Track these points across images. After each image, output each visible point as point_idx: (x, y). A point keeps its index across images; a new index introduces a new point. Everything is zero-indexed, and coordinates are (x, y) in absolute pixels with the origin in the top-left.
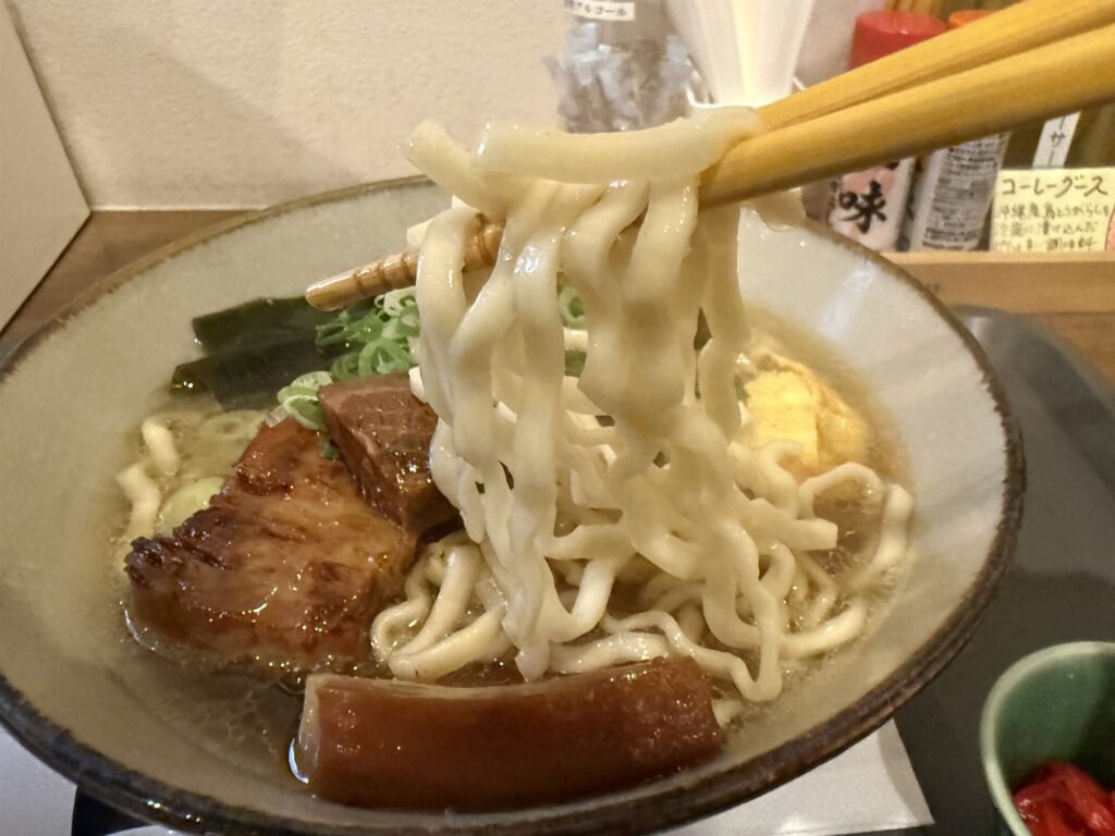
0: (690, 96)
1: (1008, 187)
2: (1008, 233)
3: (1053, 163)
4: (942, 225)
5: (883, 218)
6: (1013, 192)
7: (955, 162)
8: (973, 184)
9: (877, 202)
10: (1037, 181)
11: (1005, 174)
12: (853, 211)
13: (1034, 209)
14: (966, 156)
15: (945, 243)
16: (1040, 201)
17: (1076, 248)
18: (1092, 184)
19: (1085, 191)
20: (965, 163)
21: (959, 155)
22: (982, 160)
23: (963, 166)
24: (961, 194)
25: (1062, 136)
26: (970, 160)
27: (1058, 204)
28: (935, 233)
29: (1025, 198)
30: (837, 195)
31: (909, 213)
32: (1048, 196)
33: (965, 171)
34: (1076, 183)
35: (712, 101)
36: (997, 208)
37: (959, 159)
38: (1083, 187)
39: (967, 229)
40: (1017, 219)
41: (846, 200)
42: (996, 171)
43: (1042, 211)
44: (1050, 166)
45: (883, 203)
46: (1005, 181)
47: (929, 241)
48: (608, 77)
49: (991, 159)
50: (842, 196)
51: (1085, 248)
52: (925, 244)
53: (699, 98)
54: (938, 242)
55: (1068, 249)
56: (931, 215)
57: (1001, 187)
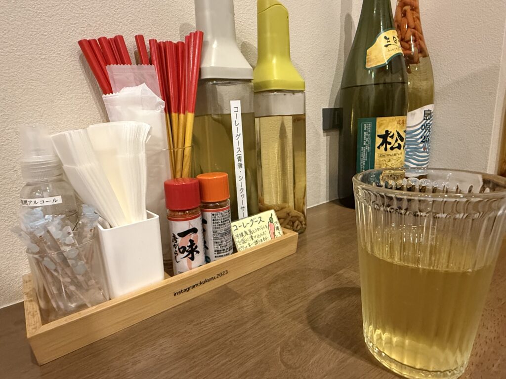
0: (100, 227)
1: (235, 228)
2: (241, 243)
3: (245, 217)
4: (220, 248)
5: (198, 252)
6: (237, 229)
7: (217, 224)
8: (225, 230)
9: (194, 247)
10: (243, 223)
11: (233, 224)
12: (186, 254)
13: (246, 232)
14: (220, 221)
15: (223, 254)
16: (247, 229)
17: (263, 242)
18: (259, 220)
19: (258, 222)
20: (220, 223)
21: (217, 221)
22: (225, 221)
23: (220, 225)
24: (222, 235)
25: (244, 207)
26: (222, 222)
27: (252, 229)
28: (218, 252)
29: (241, 230)
30: (177, 249)
31: (206, 248)
32: (248, 227)
33: (221, 226)
34: (254, 221)
35: (111, 227)
36: (234, 236)
37: (218, 223)
38: (257, 221)
39: (228, 247)
40: (242, 238)
41: (181, 250)
42: (230, 224)
43: (249, 233)
44: (244, 218)
45: (196, 247)
46: (233, 226)
47: (217, 255)
48: (53, 229)
49: (228, 220)
50: (179, 249)
51: (266, 241)
52: (216, 257)
53: (105, 227)
54: (221, 254)
55: (261, 243)
56: (214, 245)
57: (233, 229)
